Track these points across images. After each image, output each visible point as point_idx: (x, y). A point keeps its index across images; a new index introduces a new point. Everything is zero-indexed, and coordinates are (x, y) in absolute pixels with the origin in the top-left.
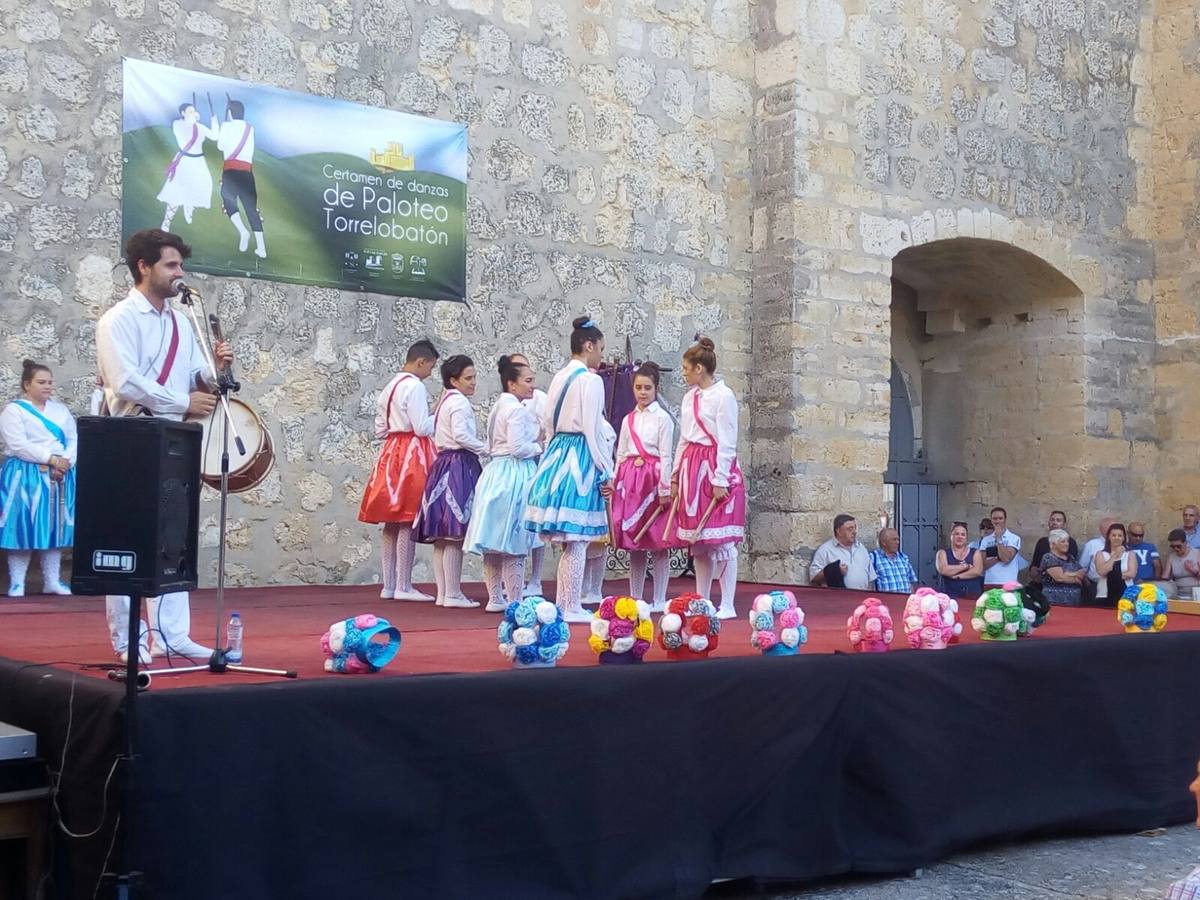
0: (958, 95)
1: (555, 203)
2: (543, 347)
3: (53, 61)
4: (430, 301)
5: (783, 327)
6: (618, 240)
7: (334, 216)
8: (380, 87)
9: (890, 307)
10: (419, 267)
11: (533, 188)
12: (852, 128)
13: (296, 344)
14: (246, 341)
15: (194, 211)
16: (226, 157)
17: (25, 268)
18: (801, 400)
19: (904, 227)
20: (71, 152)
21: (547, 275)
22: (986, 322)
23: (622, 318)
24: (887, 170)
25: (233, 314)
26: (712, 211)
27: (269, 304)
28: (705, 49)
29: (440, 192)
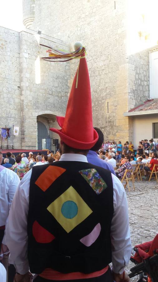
0: (45, 99)
5: (24, 124)
6: (5, 116)
12: (31, 104)
18: (26, 131)
19: (38, 113)
22: (54, 121)
23: (5, 124)
24: (36, 108)
26: (16, 112)
28: (14, 96)
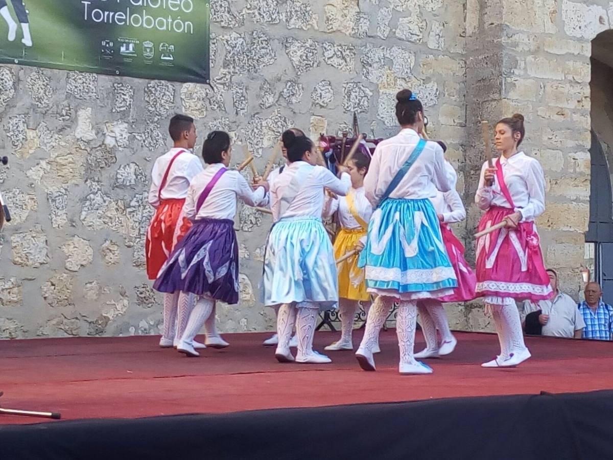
4: (178, 84)
5: (494, 103)
6: (345, 27)
7: (91, 8)
9: (590, 84)
10: (167, 53)
13: (60, 123)
14: (15, 121)
19: (602, 12)
21: (282, 59)
23: (349, 97)
27: (35, 88)
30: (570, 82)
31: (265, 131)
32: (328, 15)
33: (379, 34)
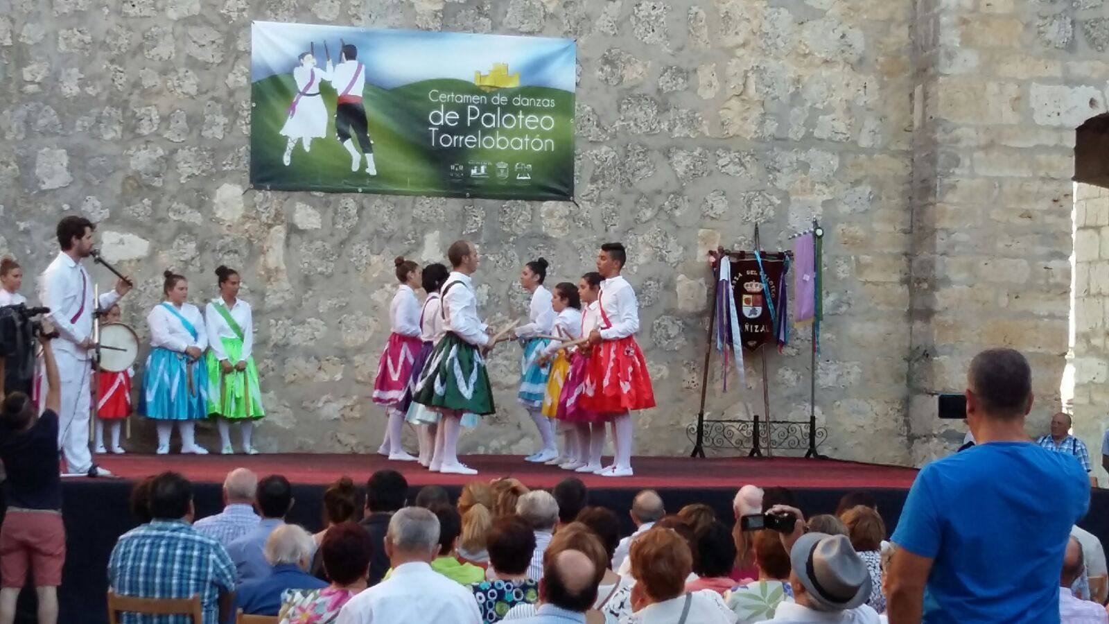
1: (672, 100)
2: (659, 239)
3: (193, 31)
4: (536, 203)
6: (746, 131)
7: (438, 134)
8: (486, 16)
10: (523, 173)
11: (649, 89)
13: (406, 246)
14: (358, 246)
15: (312, 142)
16: (339, 94)
17: (173, 197)
18: (947, 282)
20: (209, 103)
21: (663, 171)
23: (749, 206)
24: (1070, 35)
25: (348, 224)
26: (862, 92)
27: (380, 215)
29: (546, 103)
30: (1042, 179)
31: (640, 246)
32: (723, 120)
33: (791, 136)
